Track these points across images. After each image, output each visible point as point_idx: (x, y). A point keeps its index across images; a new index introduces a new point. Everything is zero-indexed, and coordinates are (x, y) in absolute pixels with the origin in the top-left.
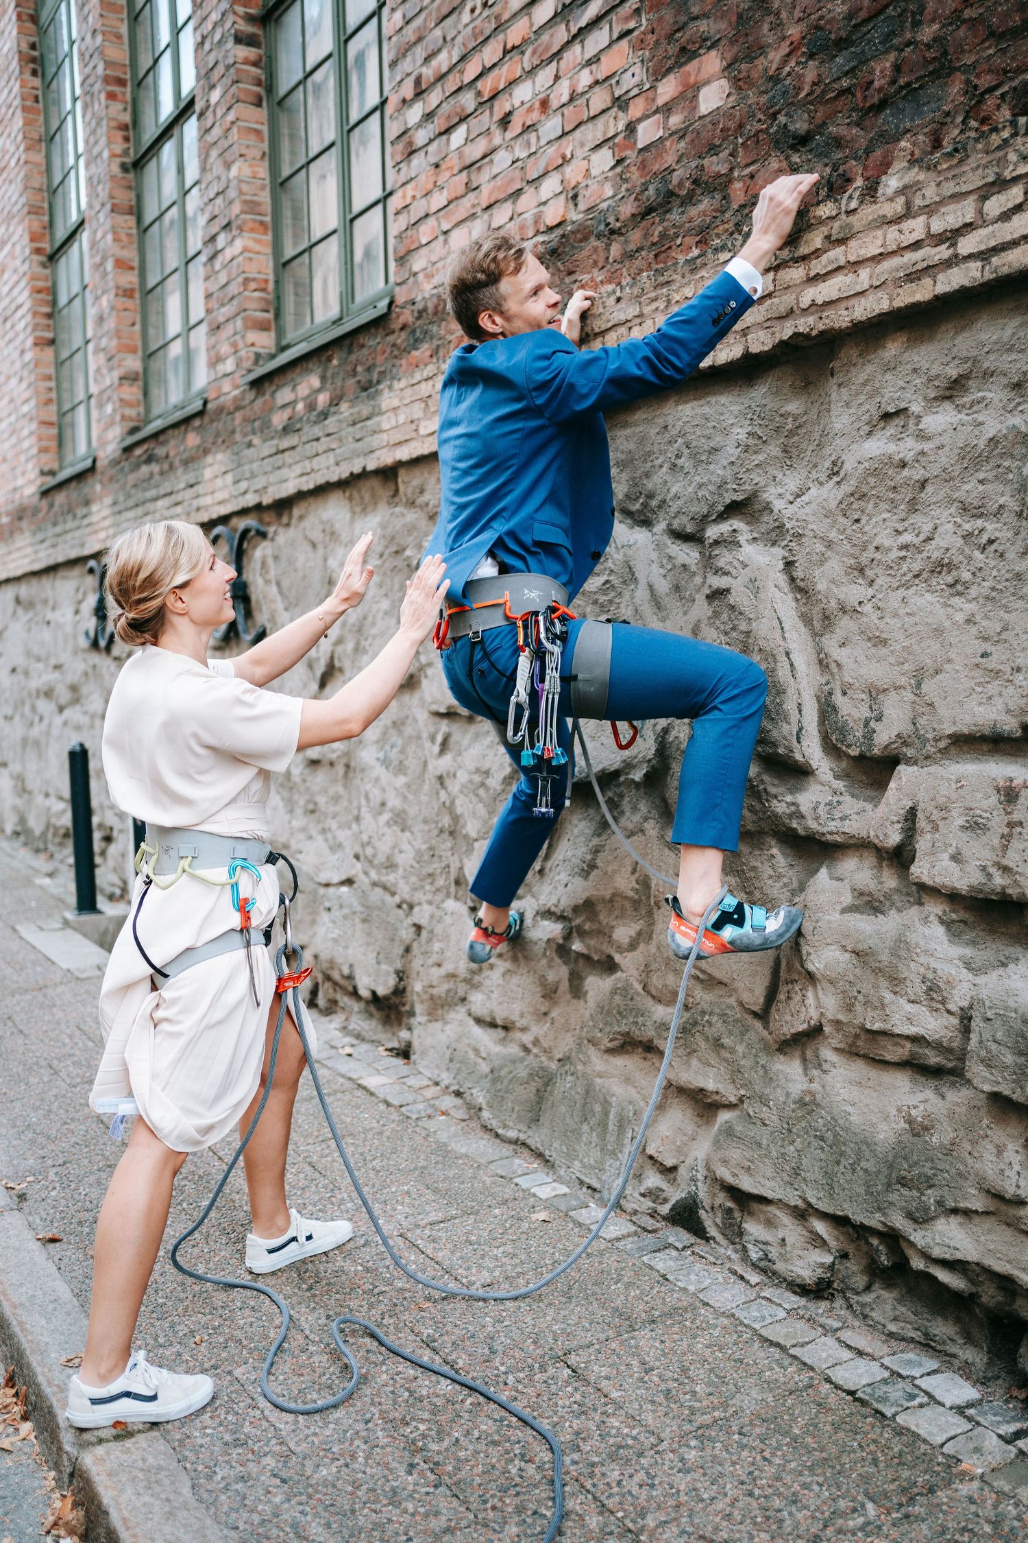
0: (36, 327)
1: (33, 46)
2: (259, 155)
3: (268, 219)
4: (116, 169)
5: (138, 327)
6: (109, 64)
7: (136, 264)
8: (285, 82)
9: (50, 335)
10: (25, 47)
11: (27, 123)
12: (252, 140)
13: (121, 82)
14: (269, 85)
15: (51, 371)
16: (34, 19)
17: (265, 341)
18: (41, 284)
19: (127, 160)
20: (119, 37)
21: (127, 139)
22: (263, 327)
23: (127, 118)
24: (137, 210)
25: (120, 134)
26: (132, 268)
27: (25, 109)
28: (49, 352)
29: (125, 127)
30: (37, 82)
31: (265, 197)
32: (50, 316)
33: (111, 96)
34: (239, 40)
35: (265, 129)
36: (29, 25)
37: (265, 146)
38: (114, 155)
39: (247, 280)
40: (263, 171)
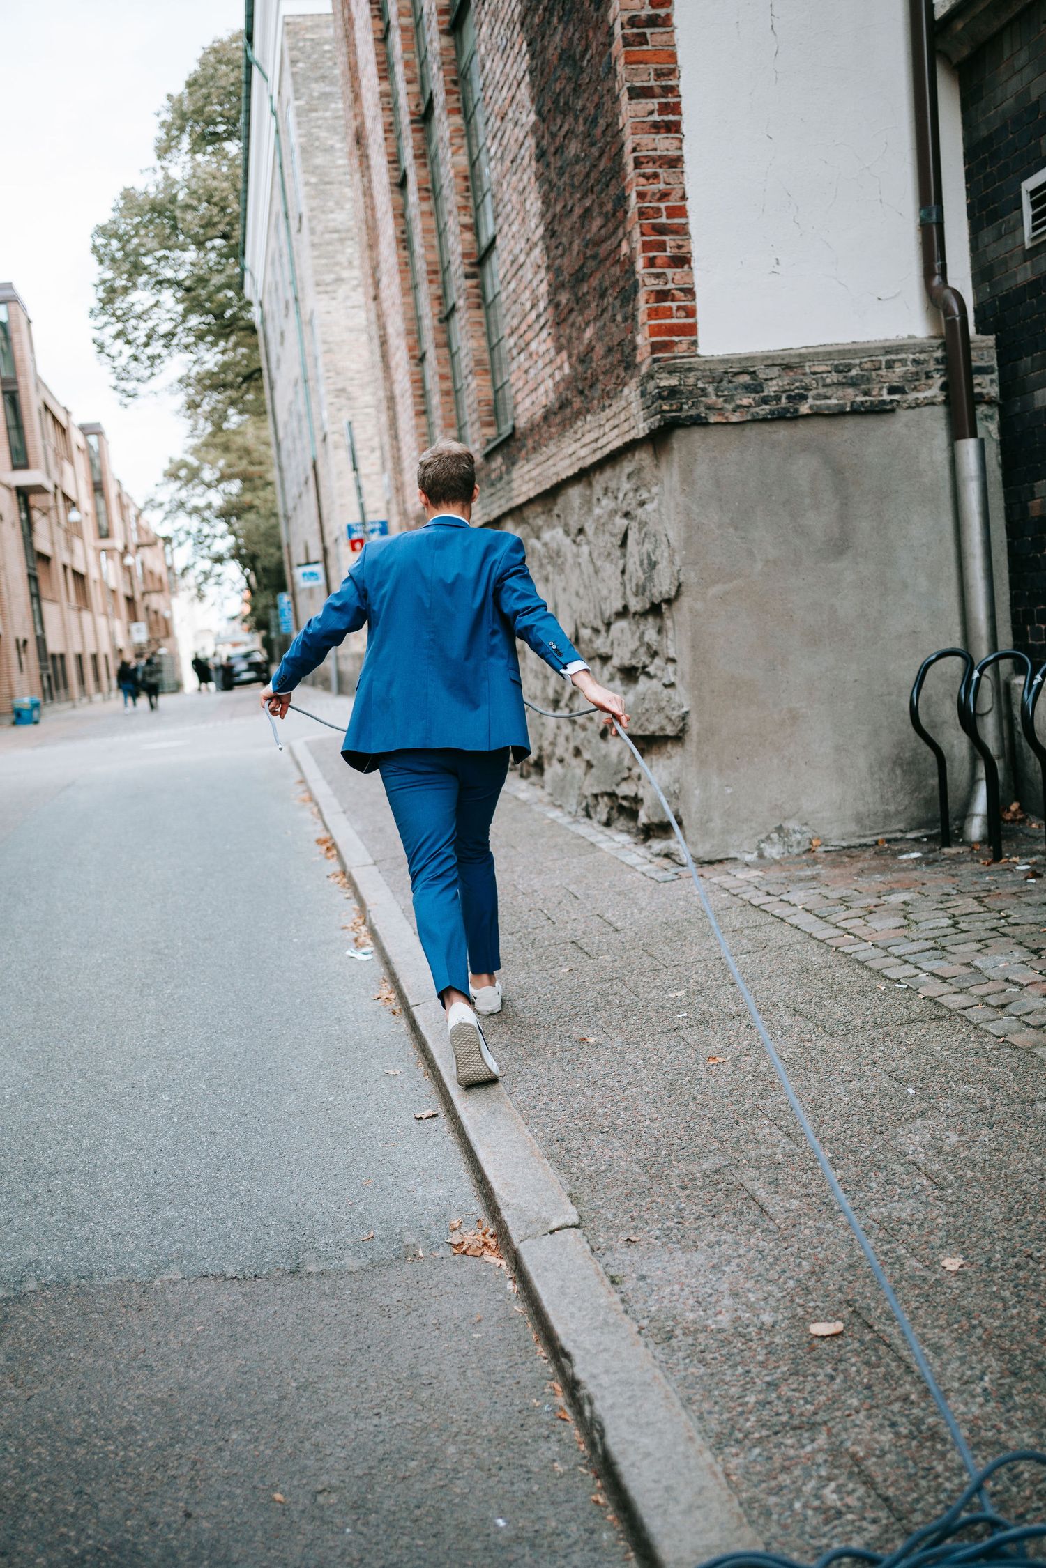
0: (415, 404)
1: (403, 232)
2: (480, 333)
3: (488, 367)
4: (436, 323)
5: (454, 413)
6: (429, 264)
7: (450, 375)
8: (490, 298)
9: (422, 408)
10: (399, 234)
11: (403, 279)
12: (477, 328)
13: (435, 272)
14: (483, 296)
15: (425, 430)
16: (403, 216)
17: (490, 432)
18: (416, 377)
19: (442, 316)
20: (433, 247)
21: (441, 304)
22: (489, 424)
23: (440, 292)
24: (448, 345)
25: (437, 302)
26: (448, 378)
27: (401, 272)
28: (423, 419)
29: (439, 298)
30: (406, 253)
31: (486, 356)
32: (423, 396)
33: (431, 282)
34: (467, 276)
35: (483, 320)
36: (401, 220)
37: (484, 329)
38: (434, 315)
39: (480, 402)
40: (484, 343)
